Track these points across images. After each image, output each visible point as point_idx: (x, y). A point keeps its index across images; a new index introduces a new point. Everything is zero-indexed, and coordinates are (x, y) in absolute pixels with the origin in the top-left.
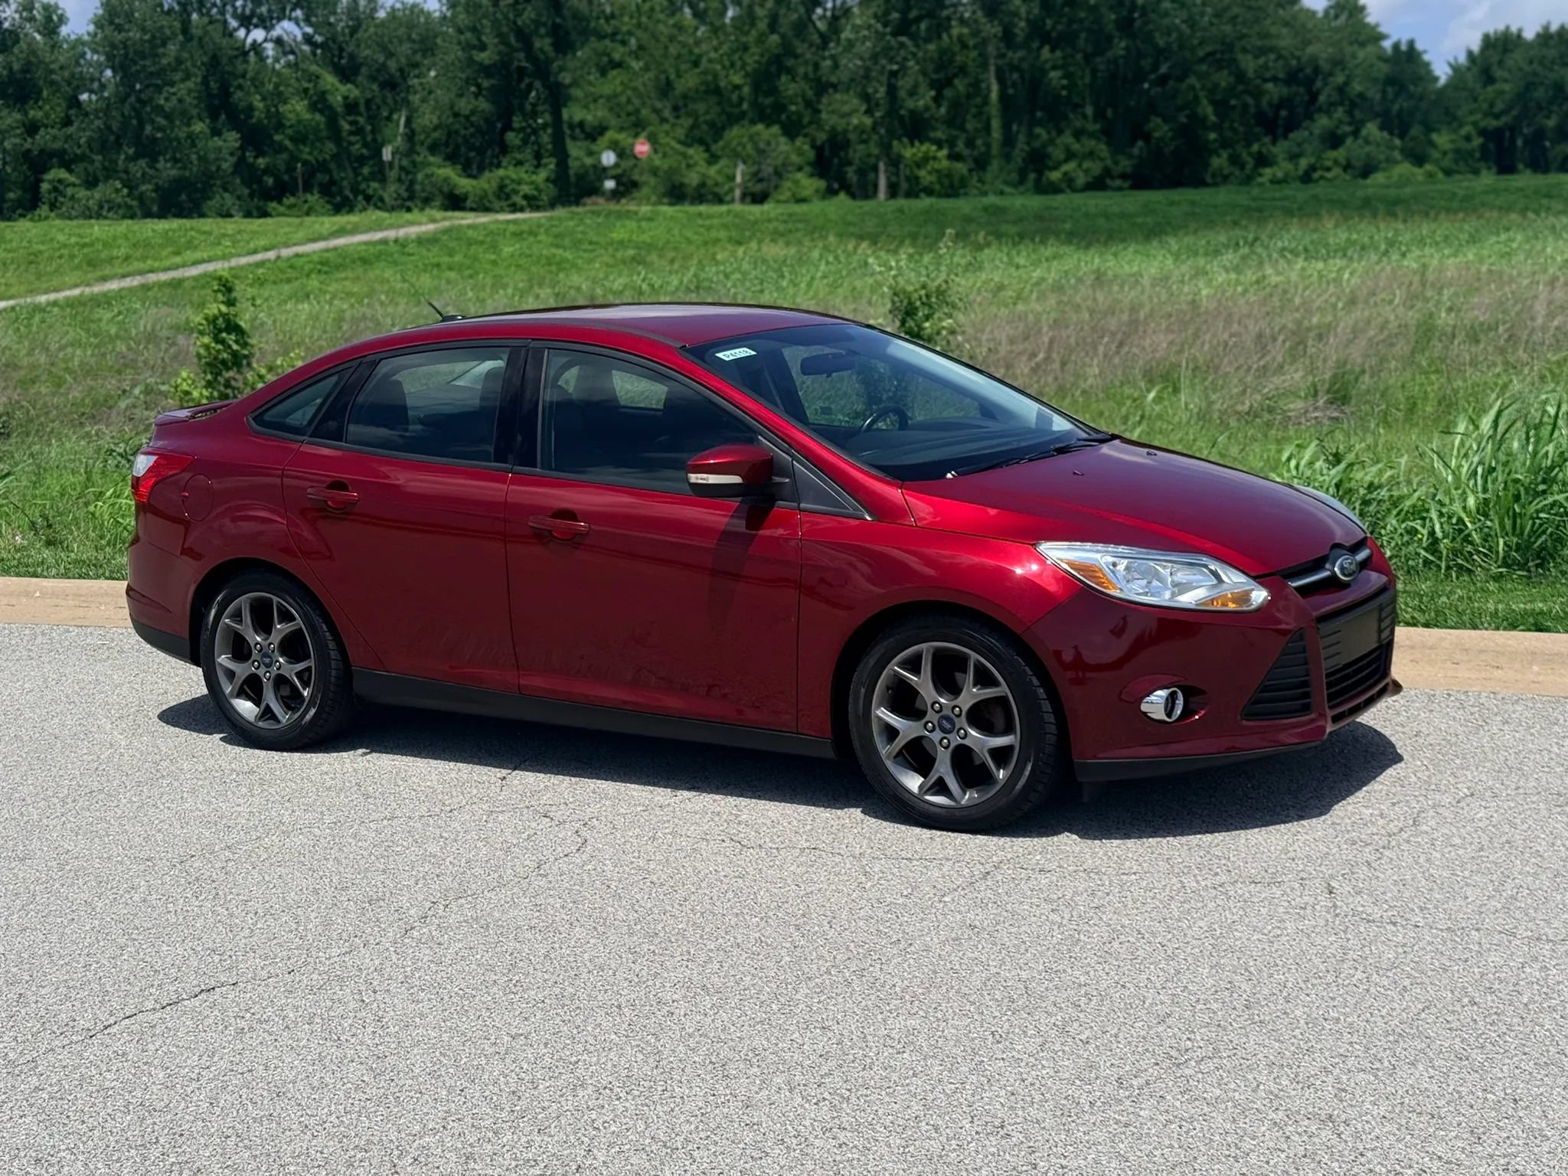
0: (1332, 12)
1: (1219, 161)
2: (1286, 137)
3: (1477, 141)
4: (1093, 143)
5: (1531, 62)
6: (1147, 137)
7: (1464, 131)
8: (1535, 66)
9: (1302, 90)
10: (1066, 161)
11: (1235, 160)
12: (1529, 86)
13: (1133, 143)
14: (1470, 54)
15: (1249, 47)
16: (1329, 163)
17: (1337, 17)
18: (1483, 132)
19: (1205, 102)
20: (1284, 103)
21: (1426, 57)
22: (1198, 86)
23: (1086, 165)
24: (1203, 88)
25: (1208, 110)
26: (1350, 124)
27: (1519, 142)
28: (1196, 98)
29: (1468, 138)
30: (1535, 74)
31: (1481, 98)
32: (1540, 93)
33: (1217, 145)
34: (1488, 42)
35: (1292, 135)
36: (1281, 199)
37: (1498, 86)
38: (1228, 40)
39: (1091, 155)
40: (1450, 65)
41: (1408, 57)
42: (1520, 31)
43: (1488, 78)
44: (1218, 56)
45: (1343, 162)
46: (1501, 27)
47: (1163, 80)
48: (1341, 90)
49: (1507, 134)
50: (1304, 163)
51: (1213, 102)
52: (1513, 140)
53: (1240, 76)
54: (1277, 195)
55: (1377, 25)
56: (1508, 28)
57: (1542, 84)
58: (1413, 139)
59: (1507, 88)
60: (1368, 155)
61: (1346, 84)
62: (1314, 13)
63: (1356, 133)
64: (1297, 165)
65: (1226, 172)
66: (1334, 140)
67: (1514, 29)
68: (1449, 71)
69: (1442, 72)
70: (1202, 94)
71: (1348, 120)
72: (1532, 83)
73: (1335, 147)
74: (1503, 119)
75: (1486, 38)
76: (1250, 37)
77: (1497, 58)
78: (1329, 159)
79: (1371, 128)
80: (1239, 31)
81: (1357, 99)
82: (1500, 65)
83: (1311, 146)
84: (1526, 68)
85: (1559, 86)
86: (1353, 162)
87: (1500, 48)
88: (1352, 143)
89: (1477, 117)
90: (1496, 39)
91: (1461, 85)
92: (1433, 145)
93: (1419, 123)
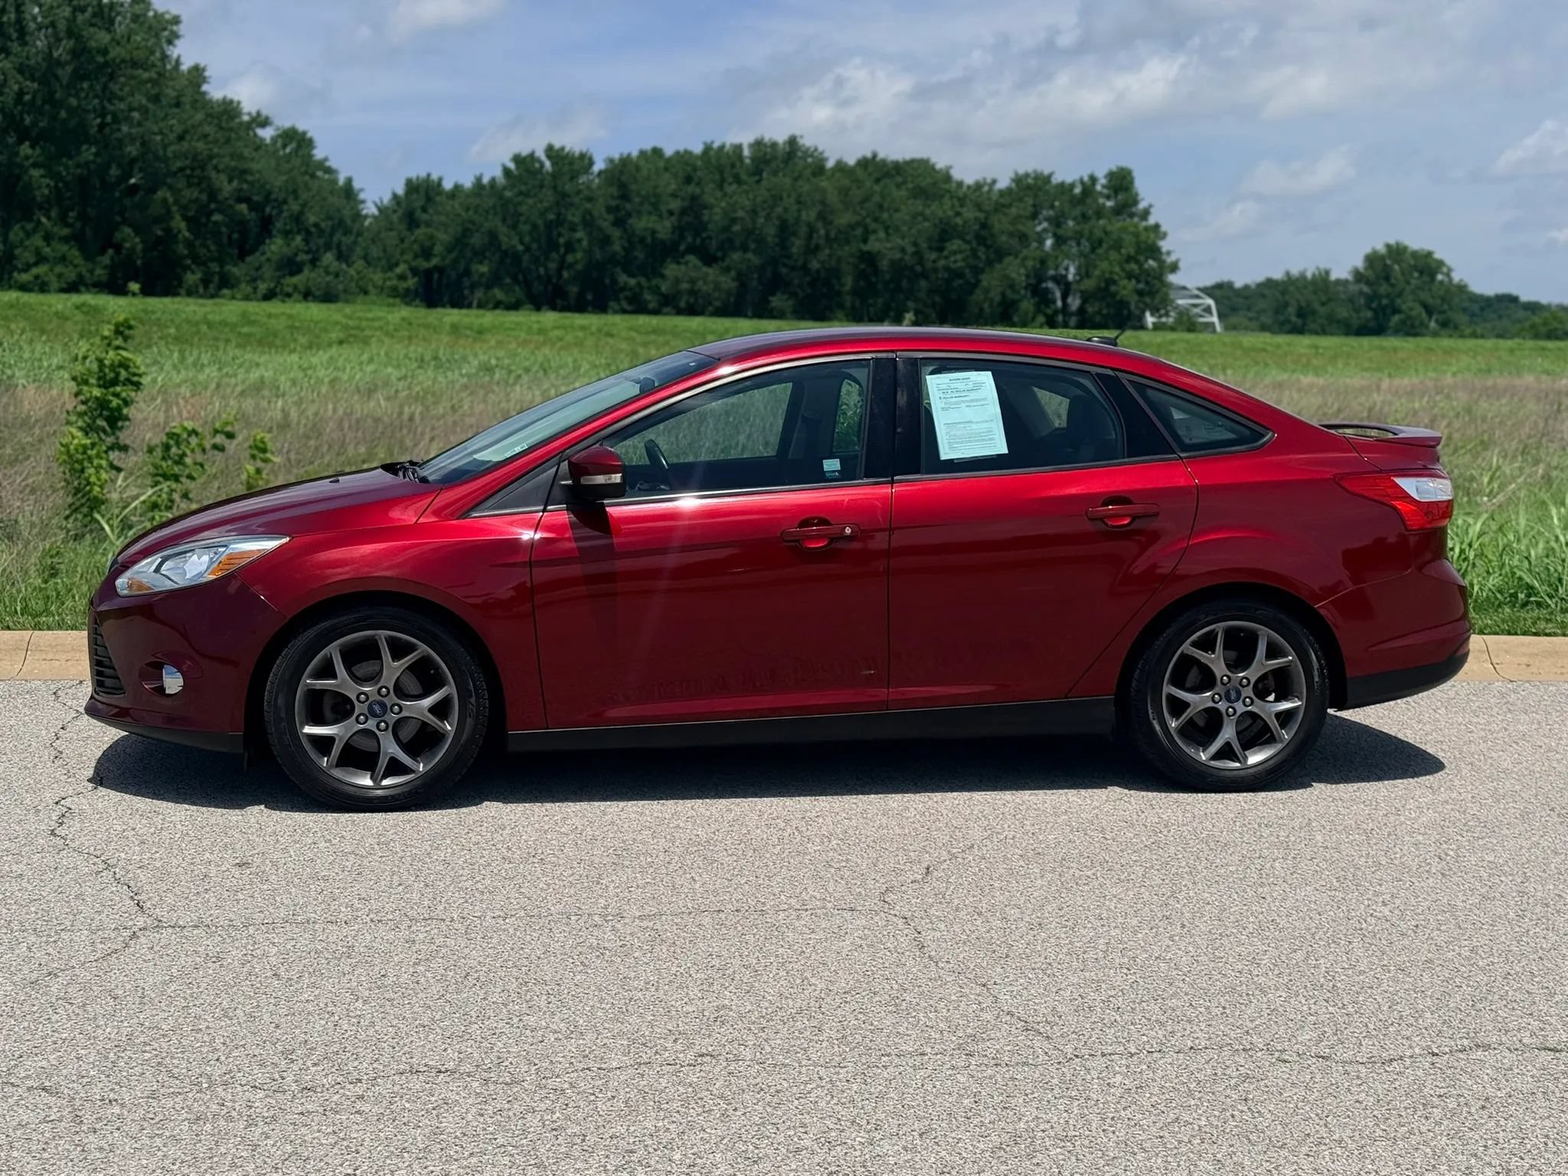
0: (280, 141)
2: (243, 260)
3: (411, 282)
4: (65, 248)
5: (468, 209)
6: (118, 248)
7: (399, 270)
8: (471, 213)
9: (254, 215)
10: (36, 264)
11: (204, 279)
12: (466, 233)
13: (103, 252)
14: (395, 196)
15: (222, 167)
16: (290, 290)
17: (284, 146)
18: (414, 271)
19: (178, 217)
21: (361, 196)
22: (171, 200)
23: (58, 269)
24: (176, 202)
25: (179, 224)
26: (307, 253)
27: (444, 282)
28: (169, 211)
29: (402, 277)
30: (471, 221)
31: (409, 240)
32: (476, 240)
33: (189, 261)
34: (412, 187)
35: (249, 259)
37: (424, 229)
38: (200, 158)
39: (63, 259)
40: (376, 205)
41: (349, 192)
42: (440, 180)
43: (413, 222)
44: (188, 172)
45: (303, 288)
46: (423, 175)
47: (133, 191)
48: (297, 218)
49: (436, 276)
50: (263, 286)
51: (185, 218)
52: (440, 282)
53: (213, 195)
55: (326, 159)
56: (429, 175)
57: (477, 231)
58: (358, 271)
59: (440, 231)
60: (328, 283)
62: (263, 141)
63: (314, 262)
64: (256, 287)
65: (197, 287)
66: (291, 266)
67: (434, 177)
68: (375, 211)
69: (370, 209)
70: (174, 208)
71: (306, 249)
72: (467, 229)
73: (292, 274)
74: (435, 261)
75: (409, 183)
76: (223, 156)
77: (421, 203)
78: (288, 286)
79: (328, 258)
80: (211, 150)
81: (313, 229)
82: (424, 210)
83: (268, 271)
84: (463, 214)
85: (493, 235)
86: (313, 289)
87: (422, 193)
88: (311, 271)
89: (408, 257)
90: (419, 185)
91: (388, 226)
92: (372, 280)
93: (361, 258)
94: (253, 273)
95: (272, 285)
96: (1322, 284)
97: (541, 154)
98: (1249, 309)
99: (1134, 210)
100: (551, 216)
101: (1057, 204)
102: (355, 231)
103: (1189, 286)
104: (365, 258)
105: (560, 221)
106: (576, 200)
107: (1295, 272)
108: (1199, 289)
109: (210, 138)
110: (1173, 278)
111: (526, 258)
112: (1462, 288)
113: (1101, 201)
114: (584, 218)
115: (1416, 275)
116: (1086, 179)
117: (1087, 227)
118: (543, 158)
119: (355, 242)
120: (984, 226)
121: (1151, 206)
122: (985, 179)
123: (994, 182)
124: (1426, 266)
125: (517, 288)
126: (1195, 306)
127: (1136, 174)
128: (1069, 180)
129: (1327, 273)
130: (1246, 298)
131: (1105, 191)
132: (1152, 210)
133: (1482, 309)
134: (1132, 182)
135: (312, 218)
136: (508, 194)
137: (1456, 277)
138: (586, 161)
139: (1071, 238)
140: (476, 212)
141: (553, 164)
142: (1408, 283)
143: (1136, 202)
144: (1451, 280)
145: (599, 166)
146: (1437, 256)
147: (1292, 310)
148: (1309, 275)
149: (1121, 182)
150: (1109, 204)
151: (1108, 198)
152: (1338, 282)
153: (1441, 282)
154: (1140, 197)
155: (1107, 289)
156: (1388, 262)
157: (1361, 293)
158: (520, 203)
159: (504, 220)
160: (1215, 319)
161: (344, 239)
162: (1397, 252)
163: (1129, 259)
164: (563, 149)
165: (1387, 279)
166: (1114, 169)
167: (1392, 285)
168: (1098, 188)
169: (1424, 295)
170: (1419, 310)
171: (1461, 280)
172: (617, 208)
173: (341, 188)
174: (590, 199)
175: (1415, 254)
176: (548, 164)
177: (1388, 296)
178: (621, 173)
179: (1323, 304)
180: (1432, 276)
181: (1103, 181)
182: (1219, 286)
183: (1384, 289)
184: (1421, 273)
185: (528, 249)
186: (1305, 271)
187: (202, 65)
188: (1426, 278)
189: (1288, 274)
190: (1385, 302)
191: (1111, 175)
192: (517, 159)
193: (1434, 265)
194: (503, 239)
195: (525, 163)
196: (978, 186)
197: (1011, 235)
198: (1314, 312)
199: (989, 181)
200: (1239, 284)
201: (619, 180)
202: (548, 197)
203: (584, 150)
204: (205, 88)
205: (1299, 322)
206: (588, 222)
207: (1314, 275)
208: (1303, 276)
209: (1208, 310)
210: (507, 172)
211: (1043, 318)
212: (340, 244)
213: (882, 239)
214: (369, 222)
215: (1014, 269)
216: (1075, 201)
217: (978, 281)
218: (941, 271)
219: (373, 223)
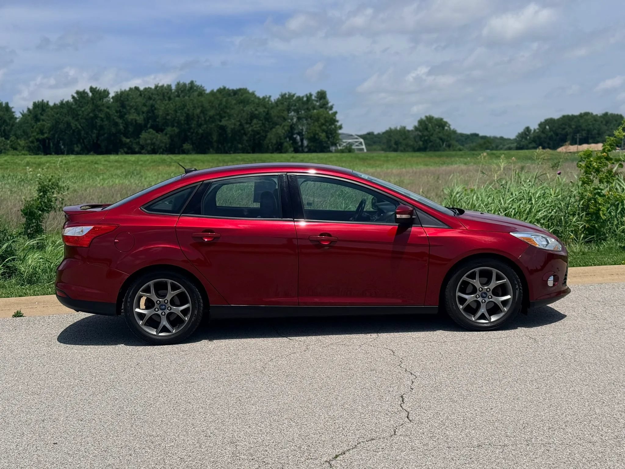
3: (36, 144)
5: (57, 113)
8: (58, 115)
12: (57, 123)
14: (29, 109)
18: (38, 140)
21: (13, 110)
27: (51, 145)
29: (32, 142)
30: (59, 118)
31: (35, 127)
32: (61, 126)
34: (36, 105)
37: (42, 122)
40: (21, 113)
41: (7, 109)
42: (48, 102)
43: (37, 119)
46: (40, 100)
49: (47, 141)
52: (49, 143)
56: (43, 100)
57: (62, 122)
58: (12, 141)
59: (47, 123)
67: (45, 101)
68: (21, 116)
69: (18, 115)
74: (46, 135)
75: (35, 104)
77: (40, 112)
82: (42, 115)
84: (55, 115)
85: (68, 124)
87: (40, 108)
89: (35, 134)
90: (39, 104)
91: (26, 121)
92: (19, 144)
93: (13, 135)
96: (403, 132)
97: (88, 90)
98: (380, 142)
99: (327, 106)
100: (92, 115)
101: (297, 104)
102: (11, 124)
103: (353, 134)
104: (15, 135)
105: (96, 117)
106: (102, 108)
107: (393, 128)
108: (358, 136)
110: (340, 131)
111: (83, 132)
112: (454, 132)
113: (314, 103)
114: (106, 116)
115: (437, 127)
116: (308, 95)
117: (309, 113)
118: (89, 92)
119: (11, 129)
120: (267, 114)
121: (333, 105)
122: (266, 96)
123: (270, 97)
124: (441, 124)
126: (356, 142)
127: (327, 93)
128: (301, 95)
129: (405, 128)
130: (379, 138)
131: (316, 99)
132: (334, 106)
133: (466, 139)
134: (326, 96)
136: (73, 107)
137: (452, 127)
138: (106, 93)
139: (303, 118)
140: (61, 115)
141: (93, 94)
142: (435, 131)
143: (327, 103)
144: (450, 129)
145: (112, 95)
146: (445, 120)
147: (393, 142)
148: (398, 128)
149: (322, 95)
150: (318, 104)
151: (317, 101)
152: (408, 131)
153: (447, 130)
154: (329, 102)
155: (314, 137)
156: (427, 123)
157: (418, 135)
158: (79, 110)
159: (73, 118)
160: (364, 147)
161: (6, 128)
162: (430, 119)
163: (323, 124)
164: (96, 88)
165: (427, 129)
166: (319, 90)
167: (429, 132)
168: (313, 98)
169: (441, 135)
170: (438, 140)
171: (454, 129)
172: (120, 112)
173: (4, 107)
174: (108, 108)
175: (437, 120)
176: (90, 94)
177: (427, 136)
178: (121, 96)
179: (404, 140)
180: (443, 128)
181: (315, 95)
182: (369, 134)
183: (426, 133)
184: (439, 126)
185: (84, 129)
188: (441, 128)
189: (390, 128)
190: (426, 138)
191: (318, 93)
192: (78, 93)
193: (443, 123)
194: (73, 125)
195: (82, 94)
196: (264, 98)
197: (278, 117)
198: (400, 143)
199: (268, 96)
200: (376, 133)
201: (120, 100)
202: (90, 107)
203: (105, 89)
205: (396, 147)
206: (108, 116)
207: (400, 129)
208: (396, 129)
209: (361, 143)
210: (73, 97)
211: (292, 149)
212: (4, 130)
213: (227, 120)
214: (18, 120)
215: (280, 130)
216: (304, 103)
217: (266, 136)
218: (251, 132)
219: (19, 121)
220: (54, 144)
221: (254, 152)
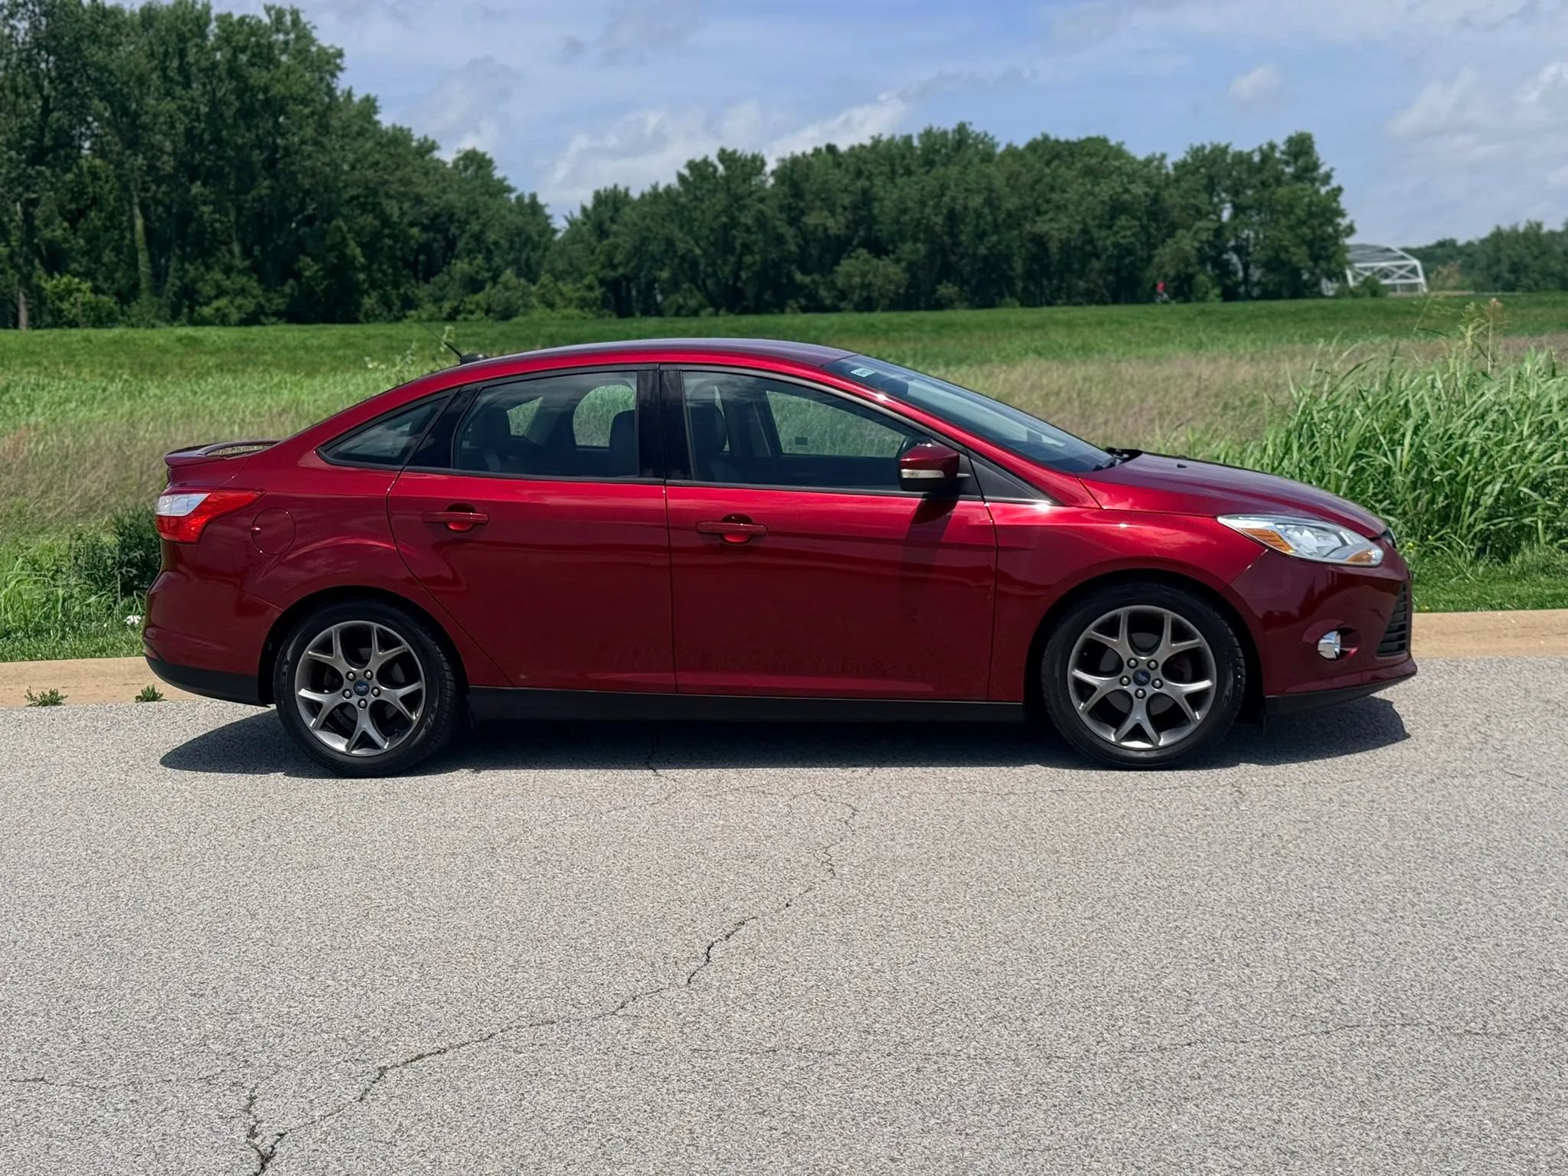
0: (461, 163)
1: (369, 302)
2: (427, 281)
3: (598, 292)
4: (245, 279)
5: (645, 218)
6: (297, 276)
7: (586, 281)
8: (648, 221)
9: (439, 236)
10: (217, 297)
11: (386, 302)
12: (644, 241)
13: (283, 283)
14: (584, 209)
15: (392, 192)
16: (472, 307)
17: (466, 168)
18: (602, 282)
19: (352, 243)
20: (425, 248)
21: (548, 211)
22: (345, 228)
23: (239, 301)
24: (350, 230)
25: (355, 250)
26: (488, 270)
27: (634, 293)
28: (344, 239)
29: (590, 288)
30: (648, 229)
31: (598, 250)
32: (654, 247)
33: (366, 286)
34: (600, 199)
35: (432, 280)
36: (472, 335)
37: (612, 239)
38: (371, 185)
39: (242, 291)
40: (566, 218)
41: (533, 208)
42: (627, 190)
43: (602, 233)
44: (362, 200)
45: (484, 306)
46: (610, 186)
47: (309, 221)
48: (478, 237)
49: (624, 284)
50: (447, 306)
51: (360, 245)
52: (629, 291)
53: (386, 221)
54: (468, 331)
55: (505, 179)
56: (616, 187)
57: (655, 239)
58: (543, 286)
59: (623, 240)
60: (507, 300)
61: (482, 232)
62: (444, 164)
63: (495, 279)
64: (440, 308)
65: (377, 312)
66: (474, 285)
67: (621, 188)
68: (566, 225)
69: (560, 224)
70: (349, 236)
71: (487, 266)
72: (646, 238)
73: (475, 291)
74: (621, 270)
75: (597, 195)
76: (392, 183)
77: (608, 214)
78: (471, 303)
79: (508, 274)
80: (381, 177)
81: (493, 247)
82: (613, 220)
83: (453, 290)
84: (639, 223)
85: (670, 243)
86: (494, 306)
87: (610, 205)
88: (491, 288)
89: (596, 268)
90: (607, 197)
91: (578, 238)
92: (561, 293)
93: (547, 272)
94: (438, 293)
95: (456, 304)
96: (1534, 237)
97: (714, 158)
99: (1315, 174)
100: (724, 219)
101: (1234, 173)
102: (543, 245)
103: (1393, 247)
104: (552, 271)
105: (734, 222)
106: (747, 201)
107: (1506, 226)
108: (1407, 250)
109: (381, 165)
110: (1349, 241)
111: (703, 262)
113: (1280, 167)
114: (758, 219)
116: (1265, 147)
117: (1266, 194)
118: (717, 162)
119: (543, 257)
120: (1156, 199)
121: (1332, 170)
122: (1154, 154)
123: (1164, 156)
125: (696, 292)
126: (1400, 267)
127: (1314, 139)
128: (1247, 149)
129: (1539, 226)
130: (1470, 255)
131: (1284, 157)
132: (1334, 174)
134: (1311, 147)
135: (491, 236)
136: (683, 200)
138: (759, 163)
139: (1250, 207)
140: (652, 220)
141: (726, 168)
143: (1316, 166)
145: (771, 165)
147: (1504, 267)
148: (1521, 228)
149: (1301, 147)
150: (1289, 170)
151: (1287, 163)
152: (1552, 234)
154: (1320, 162)
155: (1277, 255)
158: (695, 208)
159: (681, 226)
160: (1421, 280)
163: (1302, 223)
164: (735, 152)
166: (1293, 134)
168: (1278, 155)
172: (790, 208)
173: (527, 206)
174: (762, 200)
176: (721, 168)
178: (792, 171)
179: (1536, 258)
181: (1283, 148)
182: (1441, 245)
185: (705, 253)
186: (1517, 225)
187: (373, 95)
189: (1498, 228)
191: (1290, 141)
192: (692, 165)
194: (681, 248)
195: (699, 169)
196: (1148, 162)
197: (1184, 209)
198: (1526, 267)
199: (1158, 155)
200: (1461, 241)
201: (790, 178)
202: (720, 200)
203: (756, 153)
204: (377, 117)
205: (1512, 277)
206: (761, 221)
207: (1526, 229)
208: (1515, 230)
209: (1413, 271)
210: (682, 178)
211: (1217, 291)
212: (528, 259)
213: (1051, 220)
214: (559, 235)
215: (1187, 242)
216: (1254, 169)
217: (1150, 258)
218: (1111, 249)
219: (563, 237)
220: (639, 293)
221: (1116, 300)
